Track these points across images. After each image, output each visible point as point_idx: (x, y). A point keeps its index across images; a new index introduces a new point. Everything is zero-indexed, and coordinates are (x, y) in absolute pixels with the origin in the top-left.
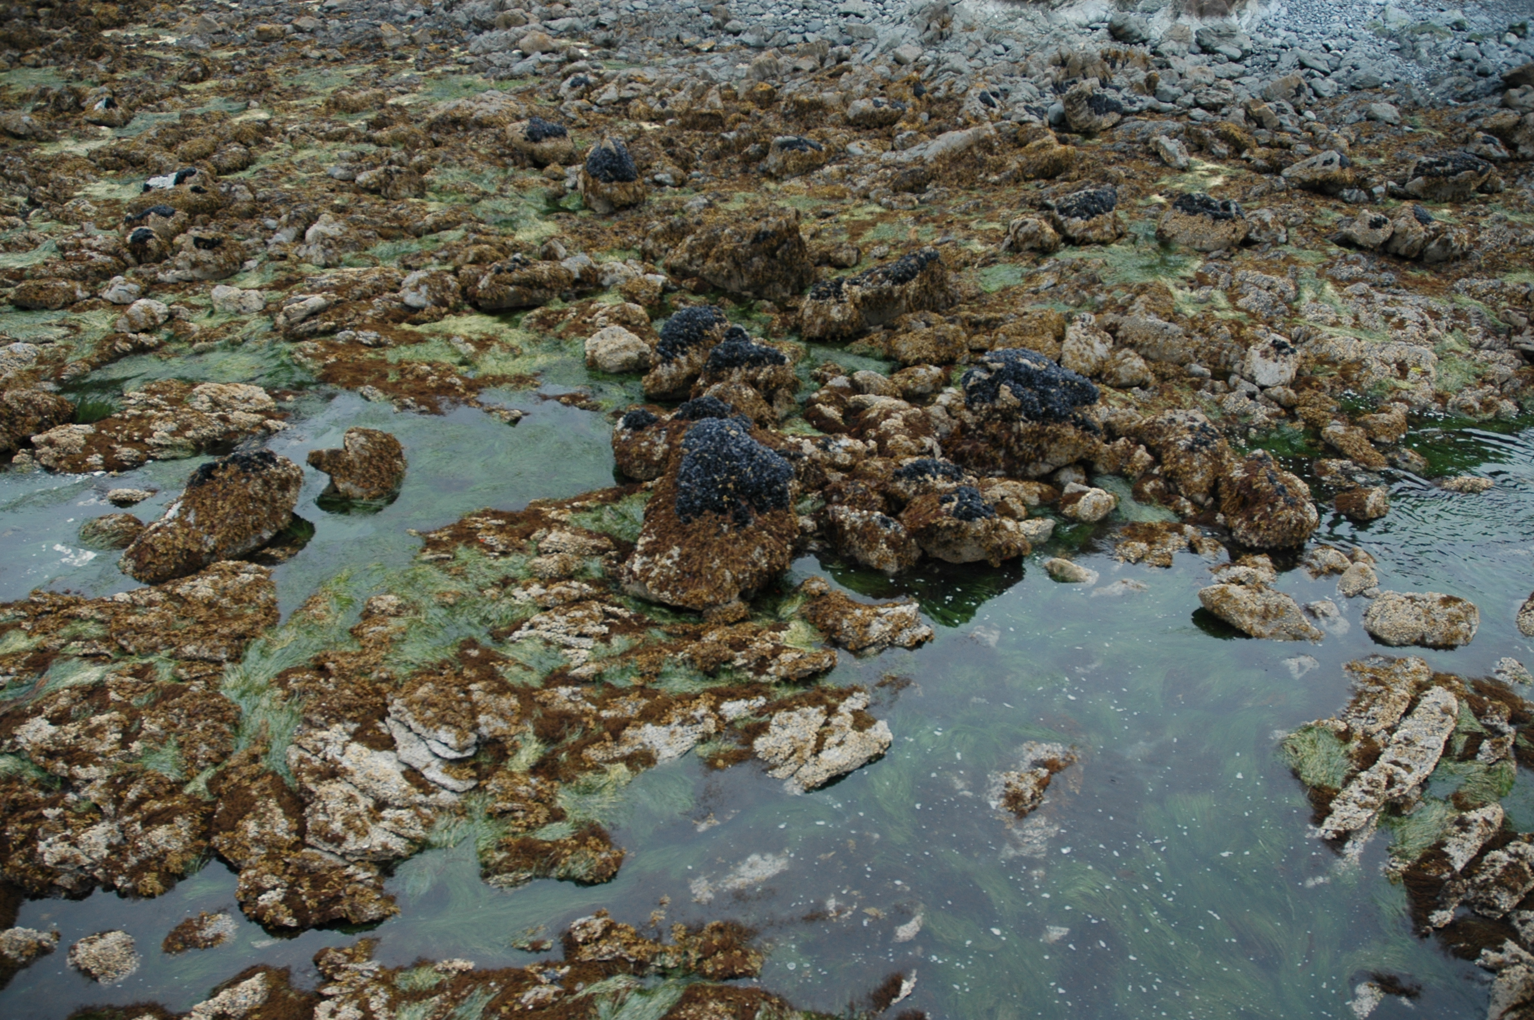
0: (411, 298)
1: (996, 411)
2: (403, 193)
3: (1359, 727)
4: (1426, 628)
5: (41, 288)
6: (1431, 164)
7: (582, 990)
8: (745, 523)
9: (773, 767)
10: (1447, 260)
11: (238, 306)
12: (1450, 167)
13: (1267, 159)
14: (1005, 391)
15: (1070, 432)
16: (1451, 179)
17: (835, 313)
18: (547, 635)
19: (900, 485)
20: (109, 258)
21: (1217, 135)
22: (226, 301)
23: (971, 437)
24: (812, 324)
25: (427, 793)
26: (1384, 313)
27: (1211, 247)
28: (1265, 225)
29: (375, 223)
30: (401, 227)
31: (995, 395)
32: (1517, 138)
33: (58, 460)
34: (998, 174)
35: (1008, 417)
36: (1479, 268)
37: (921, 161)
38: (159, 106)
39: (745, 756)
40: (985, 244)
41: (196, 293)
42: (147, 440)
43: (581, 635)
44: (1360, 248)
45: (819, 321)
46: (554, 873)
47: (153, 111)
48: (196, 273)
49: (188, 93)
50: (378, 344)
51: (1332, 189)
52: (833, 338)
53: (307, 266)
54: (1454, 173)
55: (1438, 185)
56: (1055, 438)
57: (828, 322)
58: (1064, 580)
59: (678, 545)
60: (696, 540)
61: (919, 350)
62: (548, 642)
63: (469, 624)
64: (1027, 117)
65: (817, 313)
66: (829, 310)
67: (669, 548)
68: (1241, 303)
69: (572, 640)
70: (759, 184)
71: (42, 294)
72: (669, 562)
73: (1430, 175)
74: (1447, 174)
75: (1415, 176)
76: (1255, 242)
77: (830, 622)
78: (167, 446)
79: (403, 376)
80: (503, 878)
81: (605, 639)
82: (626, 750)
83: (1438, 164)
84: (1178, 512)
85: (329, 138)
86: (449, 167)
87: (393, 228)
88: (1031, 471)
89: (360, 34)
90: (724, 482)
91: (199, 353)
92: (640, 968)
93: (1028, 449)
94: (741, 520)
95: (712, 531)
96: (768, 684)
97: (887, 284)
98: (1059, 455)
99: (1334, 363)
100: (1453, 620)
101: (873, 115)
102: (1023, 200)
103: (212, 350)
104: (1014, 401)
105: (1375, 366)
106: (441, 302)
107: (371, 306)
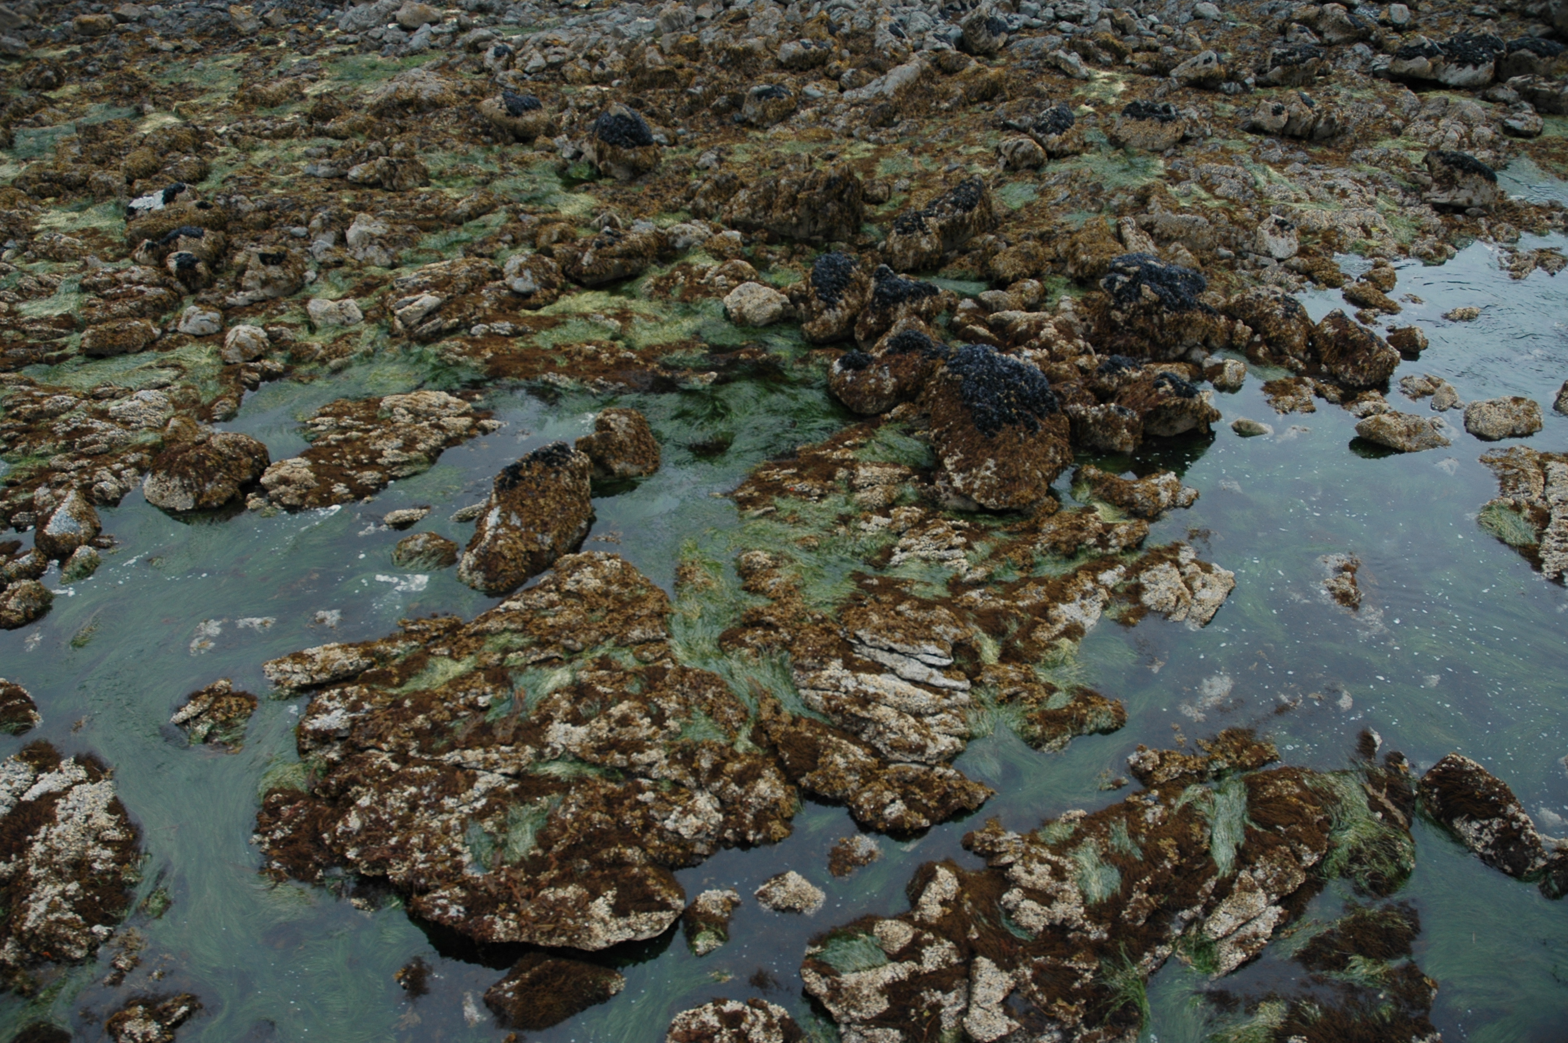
0: (519, 285)
1: (1141, 307)
2: (409, 183)
3: (1523, 499)
4: (1513, 422)
5: (115, 331)
6: (1283, 55)
7: (1178, 804)
8: (1036, 428)
9: (1169, 614)
10: (1333, 136)
11: (342, 318)
12: (1298, 56)
13: (1148, 62)
14: (1146, 290)
15: (1199, 316)
16: (1302, 66)
17: (925, 245)
18: (923, 554)
19: (1105, 380)
20: (161, 290)
21: (1098, 44)
22: (327, 314)
23: (1121, 334)
24: (905, 257)
25: (947, 697)
26: (1325, 186)
27: (1162, 147)
28: (1194, 122)
29: (407, 216)
30: (437, 217)
31: (1139, 293)
32: (1321, 26)
33: (302, 497)
34: (947, 101)
35: (1148, 311)
36: (1356, 140)
37: (881, 95)
38: (37, 119)
39: (1142, 611)
40: (986, 166)
41: (282, 312)
42: (379, 461)
43: (951, 548)
44: (1267, 133)
45: (911, 253)
46: (1086, 730)
47: (32, 126)
48: (268, 292)
49: (57, 102)
50: (516, 333)
51: (1212, 84)
52: (925, 266)
53: (373, 268)
54: (1303, 61)
55: (1292, 72)
56: (1190, 323)
57: (919, 252)
58: (1251, 434)
59: (992, 457)
60: (1005, 450)
61: (1013, 267)
62: (926, 560)
63: (842, 560)
64: (939, 45)
65: (906, 247)
66: (919, 242)
67: (983, 461)
68: (1218, 192)
69: (946, 554)
70: (744, 134)
71: (119, 338)
72: (988, 473)
73: (1285, 64)
74: (1298, 62)
75: (1273, 66)
76: (1189, 138)
77: (1126, 498)
78: (403, 463)
79: (571, 359)
80: (1053, 743)
81: (968, 546)
82: (1060, 627)
83: (1289, 54)
84: (1291, 368)
85: (276, 136)
86: (431, 151)
87: (429, 219)
88: (1171, 354)
89: (201, 20)
90: (1007, 397)
91: (337, 371)
92: (1201, 778)
93: (1169, 335)
94: (1032, 427)
95: (1015, 440)
96: (1115, 554)
97: (959, 212)
98: (1192, 336)
99: (1315, 233)
100: (1529, 413)
101: (805, 57)
102: (985, 123)
103: (348, 365)
104: (1154, 297)
105: (1348, 230)
106: (549, 284)
107: (483, 298)
